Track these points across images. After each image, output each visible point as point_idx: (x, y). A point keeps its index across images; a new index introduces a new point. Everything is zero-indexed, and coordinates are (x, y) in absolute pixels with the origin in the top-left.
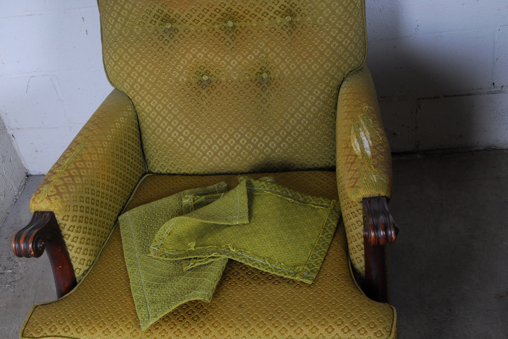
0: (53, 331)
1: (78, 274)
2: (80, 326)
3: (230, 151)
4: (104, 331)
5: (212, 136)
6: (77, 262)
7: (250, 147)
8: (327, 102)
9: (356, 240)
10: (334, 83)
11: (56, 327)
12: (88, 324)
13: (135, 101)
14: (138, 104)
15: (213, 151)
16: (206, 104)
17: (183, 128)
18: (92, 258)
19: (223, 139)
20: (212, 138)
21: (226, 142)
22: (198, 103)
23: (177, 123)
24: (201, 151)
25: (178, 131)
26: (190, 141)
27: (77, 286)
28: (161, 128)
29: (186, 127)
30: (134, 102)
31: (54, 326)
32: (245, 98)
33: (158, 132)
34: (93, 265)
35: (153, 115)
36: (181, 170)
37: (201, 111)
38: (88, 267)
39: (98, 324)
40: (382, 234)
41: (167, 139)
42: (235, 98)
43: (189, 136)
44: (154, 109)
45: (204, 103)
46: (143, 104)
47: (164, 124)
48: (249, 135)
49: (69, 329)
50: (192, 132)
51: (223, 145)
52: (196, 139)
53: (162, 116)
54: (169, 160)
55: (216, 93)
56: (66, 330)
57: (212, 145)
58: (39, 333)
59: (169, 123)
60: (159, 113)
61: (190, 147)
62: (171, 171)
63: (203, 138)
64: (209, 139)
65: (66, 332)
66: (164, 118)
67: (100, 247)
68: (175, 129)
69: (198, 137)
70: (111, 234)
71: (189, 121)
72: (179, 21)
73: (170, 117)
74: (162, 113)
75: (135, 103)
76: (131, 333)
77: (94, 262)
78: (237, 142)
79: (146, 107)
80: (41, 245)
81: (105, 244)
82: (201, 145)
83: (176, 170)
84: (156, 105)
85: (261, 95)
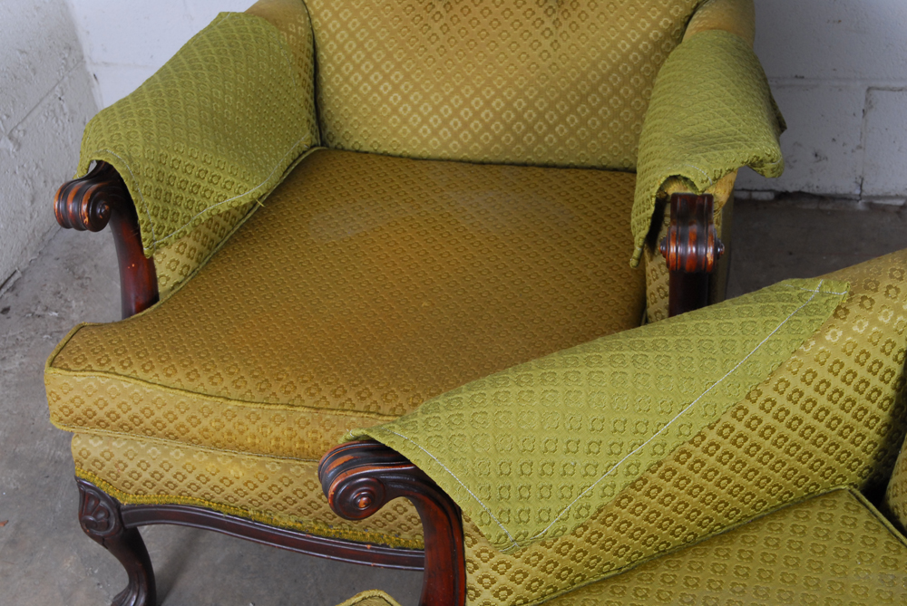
0: (103, 365)
1: (163, 286)
2: (151, 362)
3: (471, 120)
4: (188, 374)
5: (443, 89)
6: (163, 264)
7: (509, 116)
8: (661, 44)
9: (657, 278)
10: (677, 11)
11: (111, 358)
12: (163, 359)
13: (313, 8)
14: (317, 14)
15: (441, 115)
16: (441, 28)
17: (392, 66)
18: (193, 264)
19: (462, 95)
20: (442, 91)
21: (467, 102)
22: (426, 25)
23: (383, 56)
24: (420, 114)
25: (382, 72)
26: (401, 93)
27: (158, 304)
28: (353, 62)
29: (398, 66)
30: (310, 9)
31: (106, 356)
32: (512, 25)
33: (347, 69)
34: (192, 275)
35: (342, 36)
36: (380, 146)
37: (429, 39)
38: (182, 277)
39: (182, 361)
40: (689, 250)
41: (360, 84)
42: (494, 22)
43: (401, 82)
44: (344, 25)
45: (437, 25)
46: (326, 15)
47: (359, 57)
48: (510, 93)
49: (131, 364)
50: (407, 76)
51: (461, 107)
52: (412, 91)
53: (356, 40)
54: (359, 125)
55: (462, 10)
56: (126, 364)
57: (441, 104)
58: (79, 364)
59: (369, 56)
60: (352, 35)
61: (400, 104)
62: (361, 146)
63: (427, 91)
64: (436, 94)
65: (125, 368)
66: (360, 45)
67: (209, 248)
68: (377, 67)
69: (417, 86)
70: (232, 233)
71: (404, 55)
73: (371, 44)
74: (358, 35)
75: (312, 13)
76: (233, 382)
77: (194, 271)
78: (488, 103)
79: (330, 21)
80: (103, 211)
81: (220, 246)
82: (421, 103)
83: (371, 146)
84: (350, 19)
85: (543, 22)
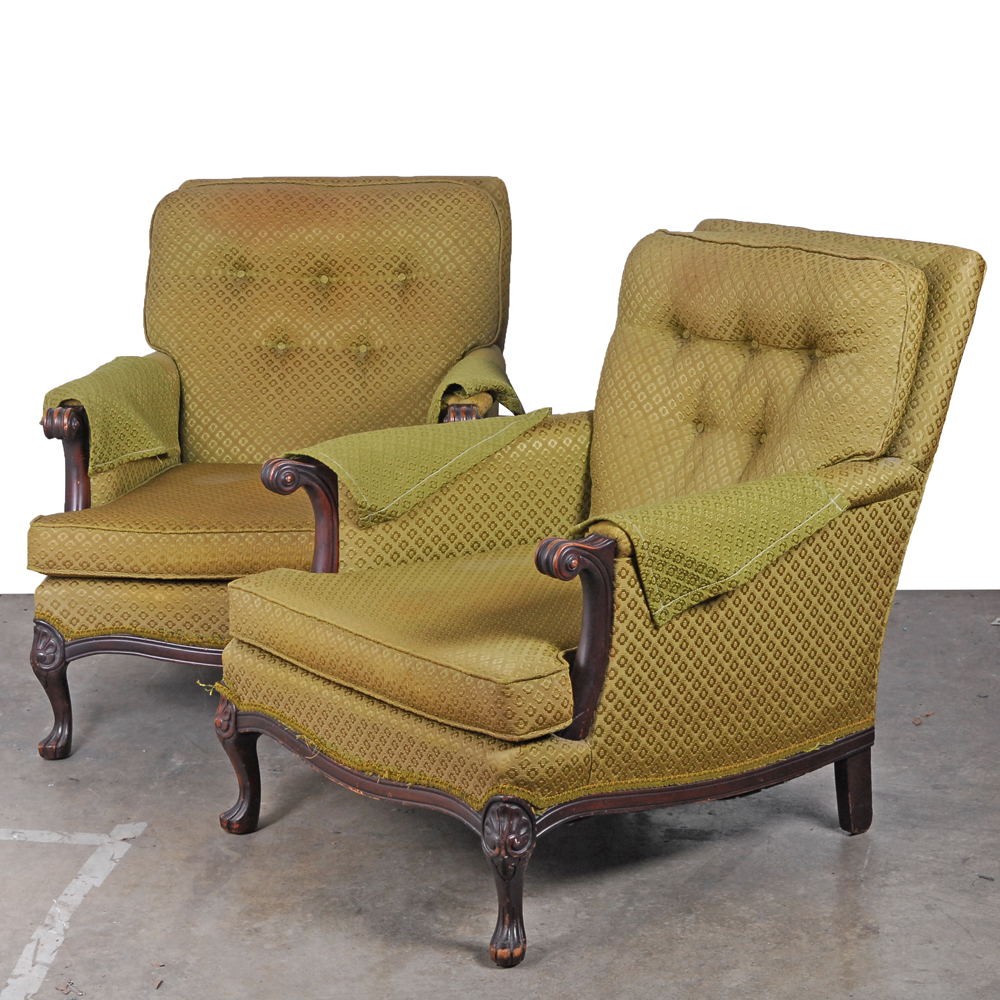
16: (279, 376)
22: (268, 374)
55: (294, 363)
72: (257, 266)
80: (75, 425)
